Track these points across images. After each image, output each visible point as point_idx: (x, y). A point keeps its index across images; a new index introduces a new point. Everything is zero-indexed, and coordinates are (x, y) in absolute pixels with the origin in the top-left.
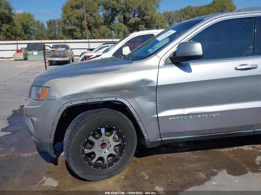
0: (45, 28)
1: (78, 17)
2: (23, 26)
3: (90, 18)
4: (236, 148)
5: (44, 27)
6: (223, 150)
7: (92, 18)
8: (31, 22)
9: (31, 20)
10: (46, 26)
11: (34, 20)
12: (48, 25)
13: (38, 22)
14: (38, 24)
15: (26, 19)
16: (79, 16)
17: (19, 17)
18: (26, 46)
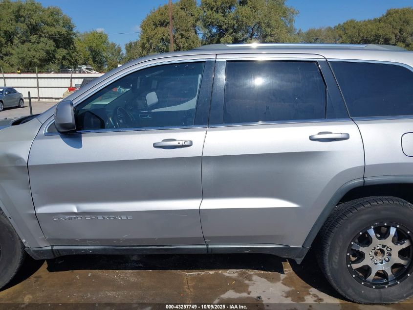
0: (123, 54)
1: (162, 39)
2: (91, 51)
3: (181, 40)
4: (211, 272)
5: (121, 53)
6: (188, 274)
7: (184, 39)
8: (104, 46)
9: (104, 42)
10: (124, 51)
11: (108, 43)
12: (127, 50)
13: (114, 45)
14: (112, 49)
15: (96, 41)
16: (164, 38)
17: (87, 38)
18: (80, 81)
